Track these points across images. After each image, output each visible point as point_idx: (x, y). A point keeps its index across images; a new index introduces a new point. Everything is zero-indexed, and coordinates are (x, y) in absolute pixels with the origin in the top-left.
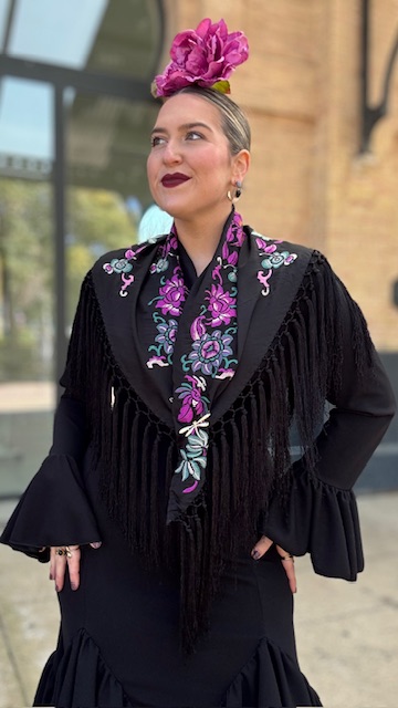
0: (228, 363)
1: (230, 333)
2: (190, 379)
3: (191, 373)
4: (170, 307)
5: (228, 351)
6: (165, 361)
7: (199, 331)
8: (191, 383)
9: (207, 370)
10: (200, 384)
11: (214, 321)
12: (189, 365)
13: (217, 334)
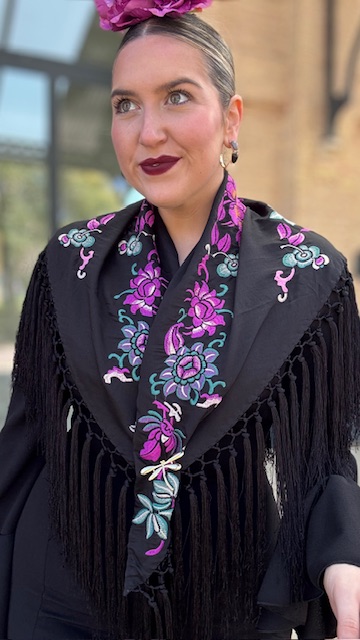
0: (213, 386)
1: (215, 346)
2: (160, 406)
3: (161, 398)
4: (141, 304)
5: (212, 370)
6: (128, 375)
7: (175, 343)
8: (161, 412)
9: (184, 394)
10: (173, 413)
11: (194, 330)
12: (160, 388)
13: (198, 347)
